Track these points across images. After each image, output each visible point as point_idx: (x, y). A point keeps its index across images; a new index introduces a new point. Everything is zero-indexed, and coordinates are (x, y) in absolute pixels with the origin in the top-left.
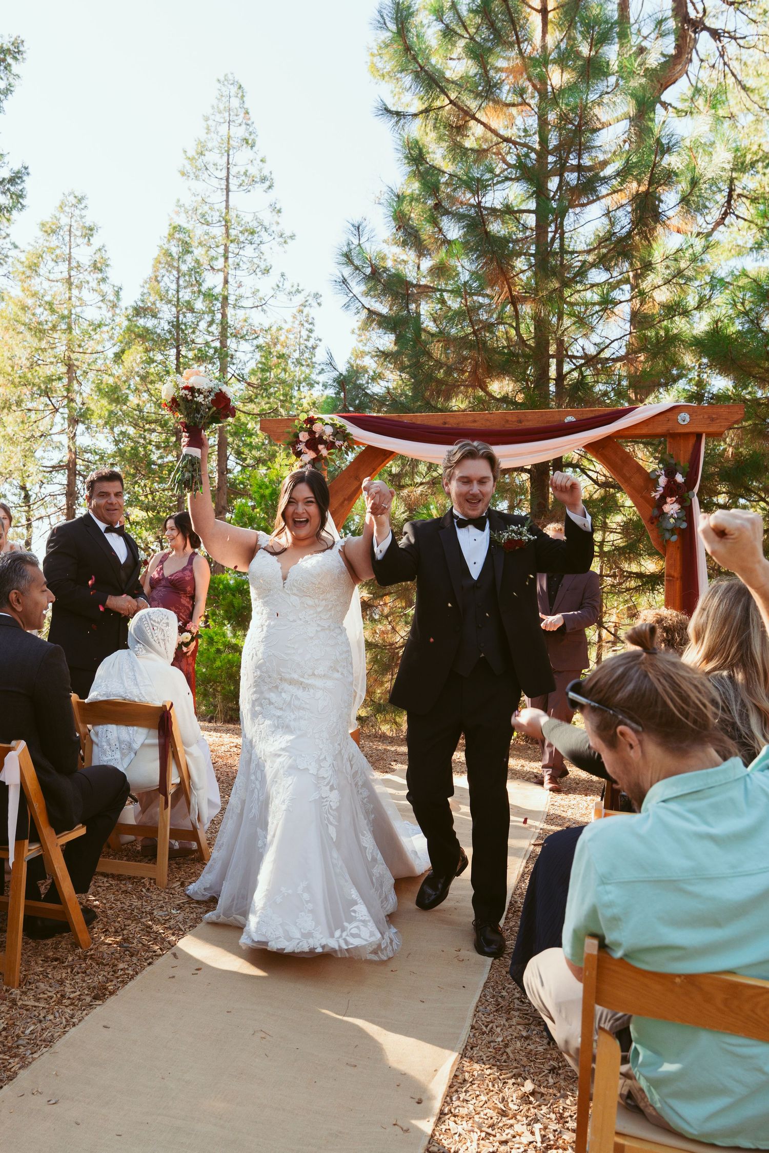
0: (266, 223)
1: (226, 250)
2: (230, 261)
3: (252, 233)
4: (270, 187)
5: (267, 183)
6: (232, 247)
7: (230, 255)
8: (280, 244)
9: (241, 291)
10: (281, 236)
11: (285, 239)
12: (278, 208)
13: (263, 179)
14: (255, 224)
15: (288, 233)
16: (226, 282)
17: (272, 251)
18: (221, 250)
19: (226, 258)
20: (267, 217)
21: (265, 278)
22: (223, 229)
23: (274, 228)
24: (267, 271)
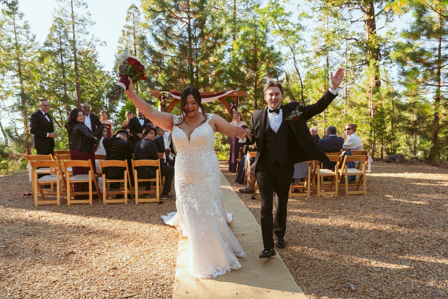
0: (86, 18)
1: (73, 26)
2: (75, 29)
3: (83, 21)
4: (87, 7)
5: (86, 6)
6: (76, 25)
7: (75, 27)
8: (91, 25)
9: (80, 39)
10: (91, 22)
11: (93, 23)
12: (90, 13)
13: (84, 4)
14: (82, 18)
15: (93, 22)
16: (74, 36)
17: (88, 28)
18: (71, 26)
19: (74, 28)
20: (87, 17)
21: (87, 35)
22: (71, 19)
23: (89, 20)
24: (87, 33)
